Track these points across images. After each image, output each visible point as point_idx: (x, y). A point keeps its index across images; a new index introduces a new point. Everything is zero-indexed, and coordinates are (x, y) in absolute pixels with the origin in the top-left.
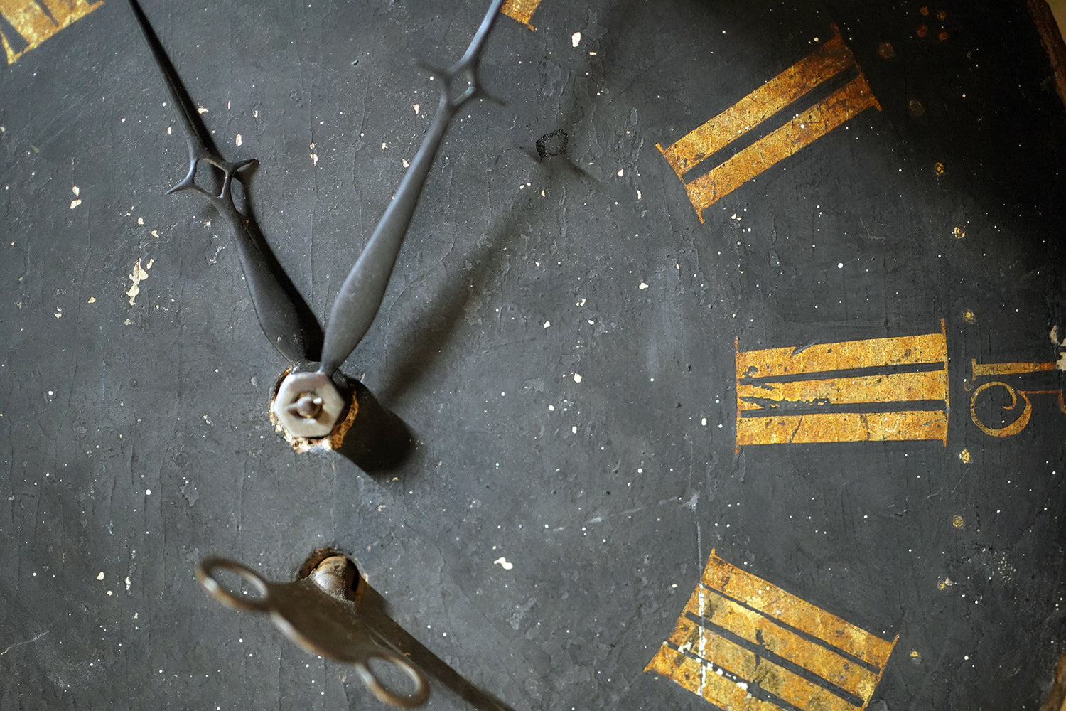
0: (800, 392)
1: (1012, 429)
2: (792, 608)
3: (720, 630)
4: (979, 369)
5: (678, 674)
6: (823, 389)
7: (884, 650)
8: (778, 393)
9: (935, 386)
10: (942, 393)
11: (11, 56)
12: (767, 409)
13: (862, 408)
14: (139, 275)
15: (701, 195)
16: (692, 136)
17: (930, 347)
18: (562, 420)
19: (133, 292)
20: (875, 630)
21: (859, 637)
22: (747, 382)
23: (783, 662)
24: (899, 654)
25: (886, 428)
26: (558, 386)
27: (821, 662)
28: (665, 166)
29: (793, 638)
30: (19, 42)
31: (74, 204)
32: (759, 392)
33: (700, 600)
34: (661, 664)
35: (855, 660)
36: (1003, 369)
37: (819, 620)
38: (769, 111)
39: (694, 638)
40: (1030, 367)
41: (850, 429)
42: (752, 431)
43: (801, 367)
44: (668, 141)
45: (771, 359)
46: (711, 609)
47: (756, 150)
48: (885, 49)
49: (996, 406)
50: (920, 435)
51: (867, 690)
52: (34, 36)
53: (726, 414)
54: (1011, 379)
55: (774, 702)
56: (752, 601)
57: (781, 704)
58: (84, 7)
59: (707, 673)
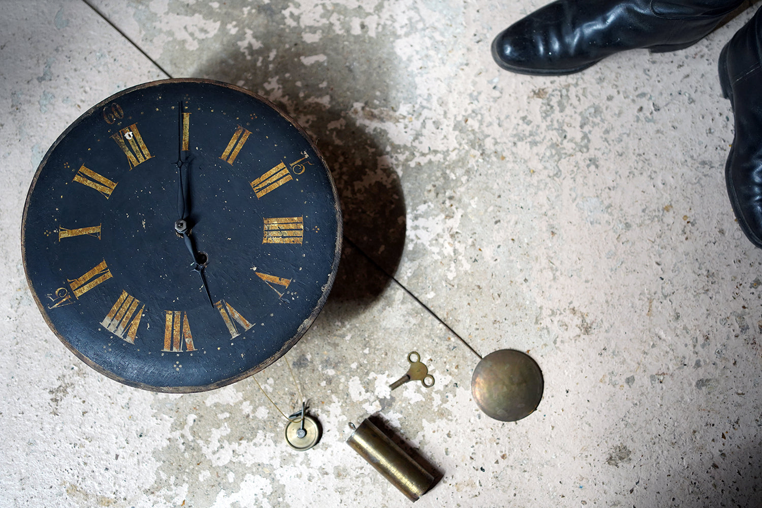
0: (264, 184)
1: (303, 171)
2: (283, 220)
3: (272, 230)
4: (292, 165)
5: (269, 241)
6: (267, 181)
7: (302, 218)
8: (260, 186)
9: (287, 171)
11: (107, 198)
12: (260, 190)
13: (276, 181)
14: (144, 223)
15: (230, 162)
16: (224, 153)
17: (281, 165)
18: (227, 210)
19: (144, 226)
20: (298, 216)
21: (296, 218)
22: (254, 187)
23: (285, 230)
24: (304, 218)
25: (281, 182)
27: (291, 226)
28: (222, 160)
29: (285, 225)
30: (108, 195)
31: (128, 217)
32: (257, 188)
33: (266, 227)
34: (265, 241)
35: (298, 223)
36: (296, 163)
37: (287, 220)
38: (235, 143)
39: (268, 234)
41: (276, 186)
42: (260, 194)
43: (262, 180)
44: (221, 156)
45: (257, 181)
46: (268, 228)
47: (235, 150)
48: (248, 124)
49: (298, 169)
50: (288, 180)
51: (302, 227)
52: (110, 193)
53: (254, 194)
54: (298, 163)
55: (287, 237)
56: (274, 223)
57: (289, 237)
58: (115, 185)
59: (273, 239)
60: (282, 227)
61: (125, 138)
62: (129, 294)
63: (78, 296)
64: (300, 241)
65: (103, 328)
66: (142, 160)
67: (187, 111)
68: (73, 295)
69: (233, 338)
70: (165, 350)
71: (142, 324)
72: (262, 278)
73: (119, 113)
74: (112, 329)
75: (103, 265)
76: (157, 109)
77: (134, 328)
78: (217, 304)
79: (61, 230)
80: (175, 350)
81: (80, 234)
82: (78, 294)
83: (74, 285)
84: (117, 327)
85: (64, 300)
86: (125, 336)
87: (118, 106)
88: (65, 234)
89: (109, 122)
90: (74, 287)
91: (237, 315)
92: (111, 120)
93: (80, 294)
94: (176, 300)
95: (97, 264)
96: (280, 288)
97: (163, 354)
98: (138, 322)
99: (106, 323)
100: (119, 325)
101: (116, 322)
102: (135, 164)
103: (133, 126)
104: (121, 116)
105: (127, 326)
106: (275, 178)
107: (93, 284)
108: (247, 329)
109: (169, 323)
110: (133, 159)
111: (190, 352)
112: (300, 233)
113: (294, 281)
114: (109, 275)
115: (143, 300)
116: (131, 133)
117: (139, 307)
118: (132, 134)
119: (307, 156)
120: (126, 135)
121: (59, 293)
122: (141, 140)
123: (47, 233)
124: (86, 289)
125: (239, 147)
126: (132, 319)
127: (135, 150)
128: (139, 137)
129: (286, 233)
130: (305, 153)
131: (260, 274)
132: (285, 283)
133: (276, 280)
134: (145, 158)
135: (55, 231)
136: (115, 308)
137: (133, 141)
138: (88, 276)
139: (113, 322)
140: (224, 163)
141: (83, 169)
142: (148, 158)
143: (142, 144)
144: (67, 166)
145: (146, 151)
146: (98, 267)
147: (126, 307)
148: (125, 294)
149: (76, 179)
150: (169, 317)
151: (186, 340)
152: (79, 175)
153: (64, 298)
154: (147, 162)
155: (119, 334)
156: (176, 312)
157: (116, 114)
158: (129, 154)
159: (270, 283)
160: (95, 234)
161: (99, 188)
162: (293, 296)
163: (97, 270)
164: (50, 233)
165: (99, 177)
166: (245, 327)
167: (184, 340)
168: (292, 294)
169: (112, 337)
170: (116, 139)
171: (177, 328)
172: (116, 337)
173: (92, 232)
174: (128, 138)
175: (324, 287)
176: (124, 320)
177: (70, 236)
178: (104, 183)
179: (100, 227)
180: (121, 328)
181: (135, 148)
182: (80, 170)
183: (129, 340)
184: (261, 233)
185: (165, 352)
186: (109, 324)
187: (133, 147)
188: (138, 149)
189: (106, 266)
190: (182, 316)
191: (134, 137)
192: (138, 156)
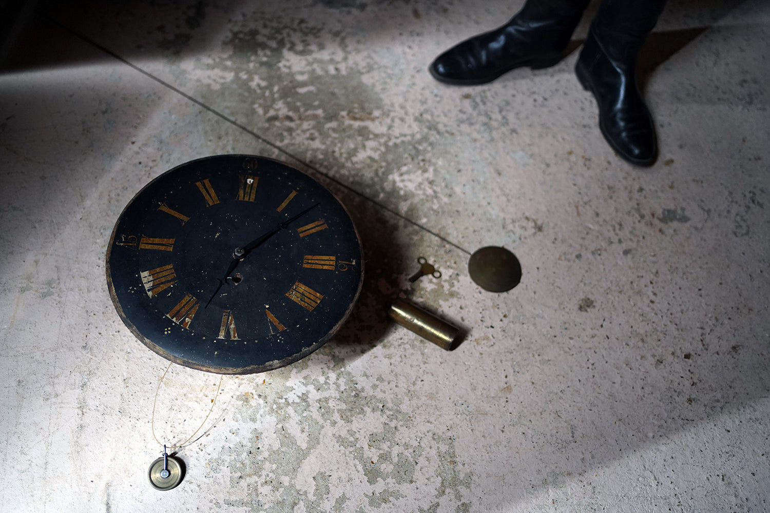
0: (313, 262)
1: (344, 270)
2: (307, 289)
3: (297, 291)
4: (340, 262)
5: (289, 296)
6: (316, 261)
7: (322, 297)
8: (310, 261)
10: (334, 264)
11: (207, 206)
12: (308, 263)
13: (322, 265)
14: (218, 234)
15: (301, 235)
16: (301, 228)
17: (333, 258)
18: (277, 261)
19: (216, 237)
20: (321, 294)
21: (318, 294)
22: (306, 259)
23: (306, 297)
24: (324, 298)
25: (325, 267)
27: (312, 297)
28: (297, 232)
30: (209, 204)
31: (211, 224)
32: (307, 261)
33: (294, 287)
34: (287, 295)
35: (317, 298)
36: (344, 262)
37: (312, 291)
38: (312, 226)
39: (293, 292)
40: (347, 263)
41: (320, 267)
42: (305, 266)
43: (314, 258)
44: (298, 228)
45: (309, 257)
46: (296, 288)
47: (310, 231)
48: (330, 222)
49: (342, 267)
50: (331, 269)
51: (319, 302)
52: (211, 204)
53: (302, 263)
54: (345, 264)
55: (304, 301)
56: (302, 288)
57: (305, 302)
58: (218, 202)
59: (294, 297)
60: (307, 294)
61: (246, 181)
62: (173, 268)
63: (141, 248)
64: (311, 309)
65: (140, 276)
66: (247, 199)
67: (297, 191)
68: (138, 245)
69: (219, 338)
70: (168, 316)
71: (166, 291)
72: (268, 315)
73: (254, 166)
74: (144, 280)
75: (172, 241)
76: (279, 179)
77: (160, 289)
78: (225, 311)
79: (164, 205)
80: (174, 320)
81: (173, 214)
82: (142, 246)
83: (144, 240)
84: (149, 282)
85: (131, 244)
86: (149, 290)
87: (256, 162)
88: (165, 209)
89: (244, 167)
90: (143, 241)
91: (232, 326)
92: (246, 167)
93: (143, 248)
94: (200, 291)
95: (169, 238)
96: (275, 328)
97: (164, 317)
98: (165, 287)
99: (144, 274)
100: (151, 281)
101: (151, 278)
102: (241, 199)
103: (257, 178)
104: (254, 168)
105: (156, 285)
106: (323, 262)
107: (156, 247)
108: (233, 338)
109: (184, 302)
110: (242, 195)
111: (182, 328)
112: (314, 304)
113: (288, 331)
114: (171, 249)
115: (179, 278)
116: (252, 181)
117: (172, 280)
119: (354, 263)
120: (248, 180)
121: (131, 238)
122: (255, 189)
123: (154, 201)
124: (149, 247)
125: (314, 231)
126: (162, 283)
127: (246, 191)
128: (255, 185)
129: (306, 300)
130: (354, 261)
131: (268, 312)
132: (281, 327)
133: (276, 322)
134: (249, 199)
135: (160, 203)
136: (158, 270)
137: (249, 186)
138: (157, 240)
139: (149, 277)
140: (297, 234)
141: (207, 182)
142: (251, 200)
143: (254, 191)
144: (199, 174)
145: (253, 196)
146: (168, 240)
147: (165, 273)
148: (171, 267)
149: (198, 184)
150: (187, 298)
151: (187, 319)
152: (201, 183)
153: (131, 243)
154: (249, 202)
155: (147, 287)
156: (194, 298)
157: (252, 166)
158: (241, 191)
159: (270, 322)
160: (182, 221)
161: (207, 197)
162: (280, 339)
163: (165, 241)
164: (156, 202)
165: (212, 192)
166: (232, 337)
167: (185, 319)
168: (280, 337)
169: (140, 285)
170: (241, 178)
171: (187, 308)
172: (143, 287)
173: (181, 218)
174: (248, 182)
175: (305, 348)
176: (157, 281)
177: (166, 211)
178: (212, 197)
179: (189, 219)
180: (151, 284)
181: (248, 190)
182: (204, 181)
183: (150, 294)
184: (289, 288)
185: (167, 317)
186: (146, 277)
187: (247, 189)
188: (249, 191)
189: (173, 243)
190: (196, 303)
191: (252, 184)
192: (246, 196)
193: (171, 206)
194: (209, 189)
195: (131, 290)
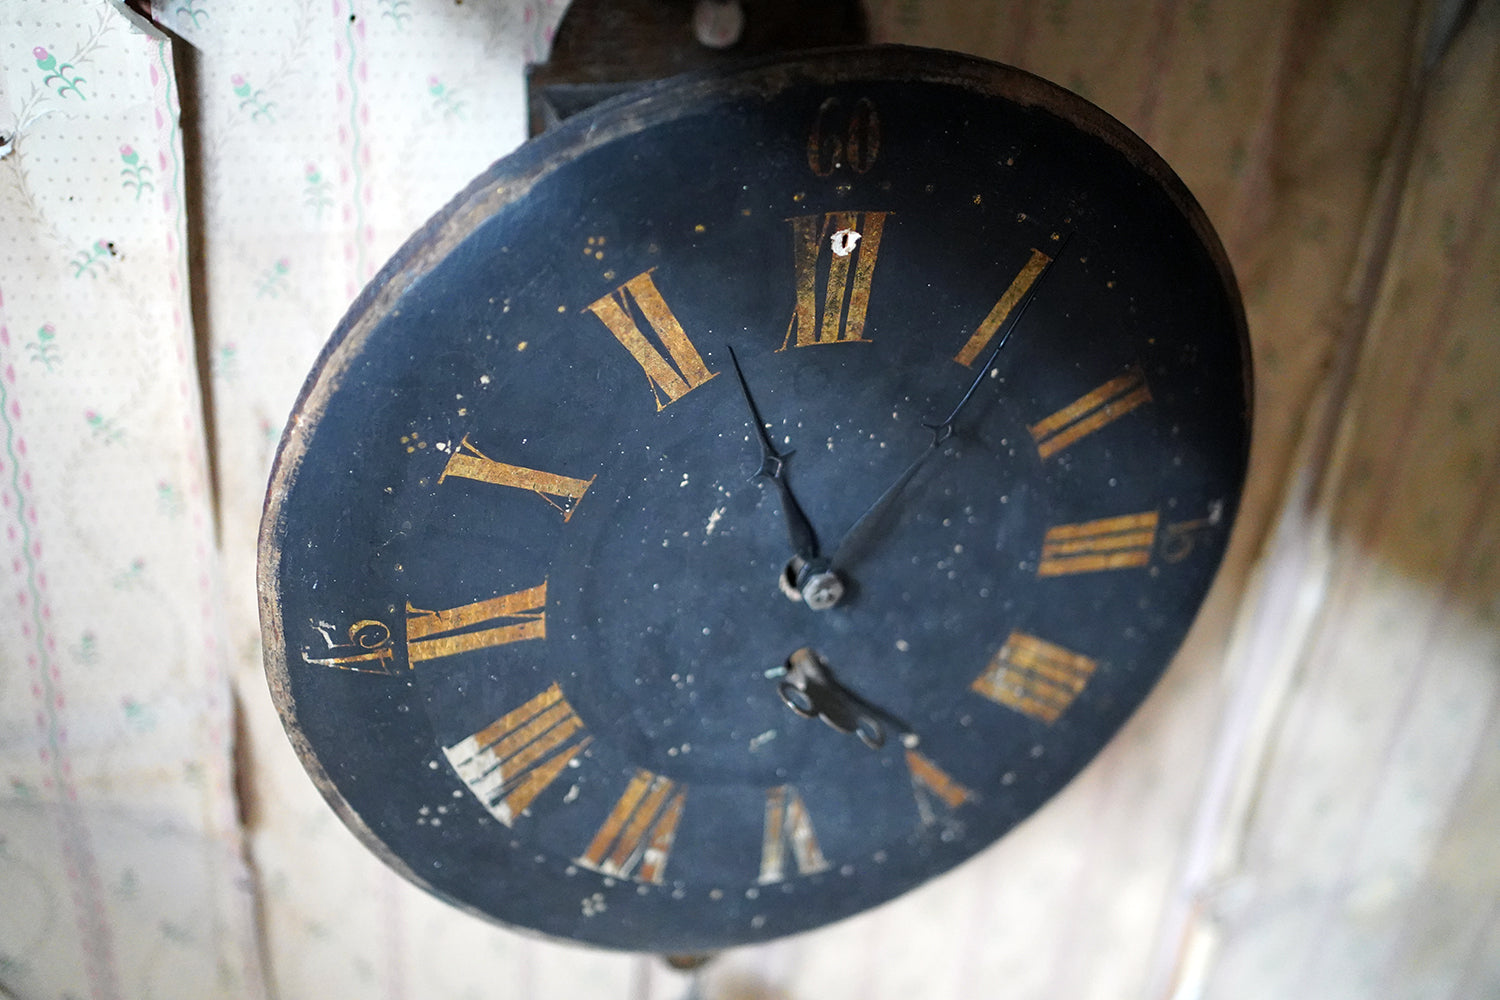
0: (1077, 547)
2: (1052, 652)
4: (1171, 528)
5: (985, 689)
6: (1090, 545)
7: (1095, 666)
8: (1066, 548)
9: (1147, 538)
10: (1150, 542)
11: (660, 408)
12: (1058, 557)
13: (1107, 553)
14: (715, 517)
15: (1045, 451)
16: (1048, 420)
17: (1149, 519)
18: (945, 571)
19: (710, 527)
20: (1091, 657)
21: (1081, 661)
22: (1050, 543)
23: (1041, 678)
24: (1100, 667)
25: (1117, 561)
26: (946, 552)
27: (1060, 676)
28: (1030, 437)
29: (1050, 667)
30: (665, 398)
31: (683, 484)
32: (1057, 549)
33: (1004, 653)
34: (977, 686)
35: (1077, 673)
36: (1183, 526)
37: (1063, 655)
38: (1093, 405)
39: (997, 671)
40: (1194, 525)
41: (1100, 564)
42: (1048, 568)
43: (1079, 535)
44: (1034, 423)
45: (1066, 531)
46: (1008, 657)
47: (1080, 425)
48: (1162, 370)
49: (1176, 544)
50: (1133, 564)
51: (1080, 686)
52: (674, 394)
53: (1037, 560)
54: (1185, 532)
55: (1034, 696)
56: (1030, 651)
57: (1038, 698)
58: (708, 376)
59: (1000, 686)
60: (1043, 669)
61: (827, 245)
62: (566, 697)
63: (417, 658)
64: (1051, 716)
65: (445, 764)
66: (829, 336)
67: (1048, 248)
68: (402, 651)
69: (763, 881)
70: (584, 862)
71: (560, 786)
72: (914, 768)
73: (863, 150)
74: (467, 775)
75: (536, 596)
76: (978, 199)
77: (533, 788)
78: (772, 791)
79: (465, 451)
80: (609, 868)
81: (515, 483)
82: (420, 653)
83: (418, 627)
84: (486, 774)
85: (369, 657)
86: (495, 802)
87: (873, 120)
88: (469, 467)
89: (813, 165)
90: (417, 630)
91: (803, 833)
92: (826, 164)
93: (425, 657)
94: (680, 751)
95: (523, 586)
97: (571, 871)
98: (552, 775)
99: (460, 752)
100: (494, 768)
101: (491, 758)
102: (804, 338)
103: (876, 219)
104: (862, 165)
105: (518, 776)
106: (1109, 542)
107: (478, 640)
108: (806, 870)
109: (629, 801)
110: (808, 323)
111: (641, 884)
112: (1063, 698)
113: (977, 799)
114: (538, 629)
115: (592, 725)
116: (854, 237)
117: (572, 741)
118: (858, 242)
119: (1216, 517)
120: (837, 238)
121: (361, 632)
122: (868, 277)
123: (413, 443)
124: (448, 647)
125: (1096, 422)
126: (537, 764)
127: (830, 299)
128: (868, 261)
129: (1040, 688)
130: (1218, 506)
131: (913, 758)
132: (956, 796)
133: (941, 783)
134: (842, 334)
135: (441, 446)
136: (508, 722)
137: (841, 266)
138: (473, 612)
139: (482, 758)
140: (1027, 444)
141: (641, 286)
142: (850, 336)
143: (861, 289)
144: (596, 248)
145: (857, 315)
146: (517, 596)
147: (537, 728)
148: (555, 694)
149: (604, 308)
150: (637, 788)
151: (651, 854)
152: (617, 298)
153: (369, 651)
154: (841, 348)
155: (484, 792)
156: (662, 779)
157: (853, 148)
158: (807, 303)
159: (923, 787)
160: (562, 500)
161: (652, 365)
162: (950, 830)
163: (507, 605)
164: (422, 445)
165: (673, 333)
166: (804, 865)
167: (644, 855)
168: (953, 825)
169: (457, 794)
170: (802, 234)
171: (643, 820)
172: (469, 796)
173: (554, 491)
174: (837, 247)
176: (516, 760)
177: (481, 478)
178: (676, 358)
179: (588, 484)
180: (497, 779)
181: (835, 291)
182: (629, 285)
183: (502, 813)
184: (983, 660)
185: (581, 869)
186: (469, 761)
187: (832, 283)
188: (840, 298)
189: (541, 601)
190: (673, 794)
191: (855, 254)
192: (826, 320)
193: (496, 447)
194: (657, 325)
195: (428, 818)
